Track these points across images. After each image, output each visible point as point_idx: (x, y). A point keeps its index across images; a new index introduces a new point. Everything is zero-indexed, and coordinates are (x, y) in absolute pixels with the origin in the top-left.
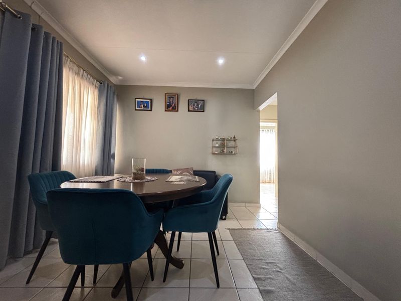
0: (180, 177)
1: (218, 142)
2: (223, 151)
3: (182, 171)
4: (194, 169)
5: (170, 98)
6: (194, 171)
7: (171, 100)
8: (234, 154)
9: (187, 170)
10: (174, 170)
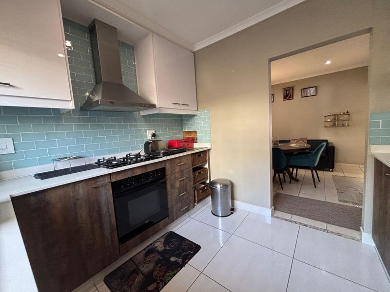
0: (296, 144)
1: (330, 117)
2: (335, 124)
3: (298, 140)
4: (308, 139)
5: (287, 91)
6: (308, 140)
7: (288, 92)
8: (347, 126)
9: (302, 139)
10: (292, 140)
